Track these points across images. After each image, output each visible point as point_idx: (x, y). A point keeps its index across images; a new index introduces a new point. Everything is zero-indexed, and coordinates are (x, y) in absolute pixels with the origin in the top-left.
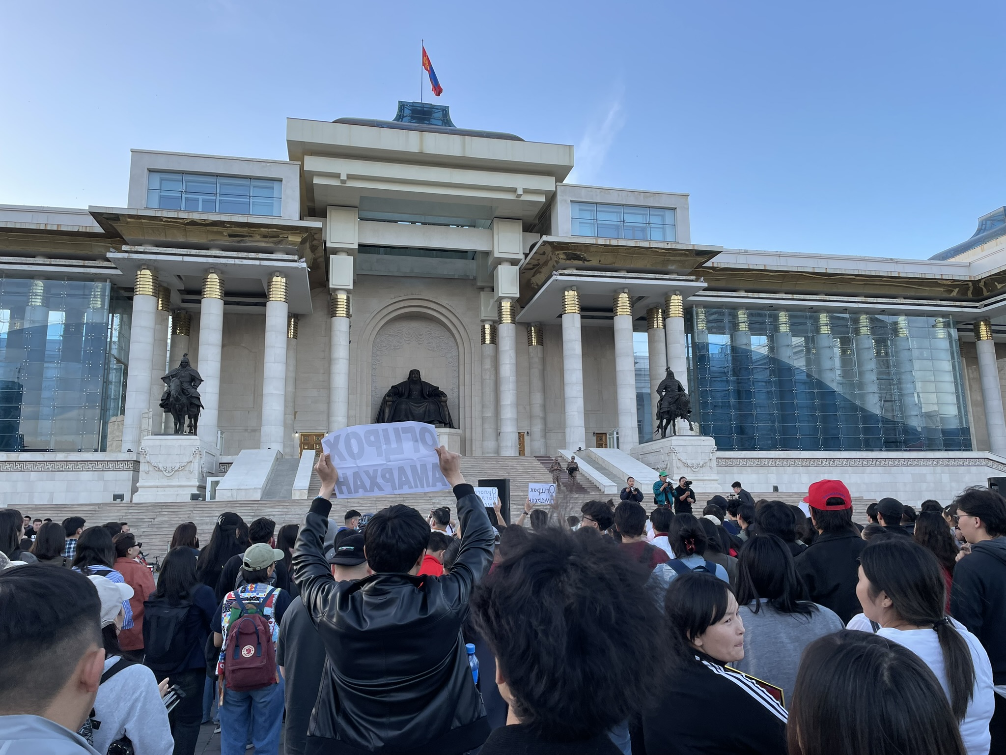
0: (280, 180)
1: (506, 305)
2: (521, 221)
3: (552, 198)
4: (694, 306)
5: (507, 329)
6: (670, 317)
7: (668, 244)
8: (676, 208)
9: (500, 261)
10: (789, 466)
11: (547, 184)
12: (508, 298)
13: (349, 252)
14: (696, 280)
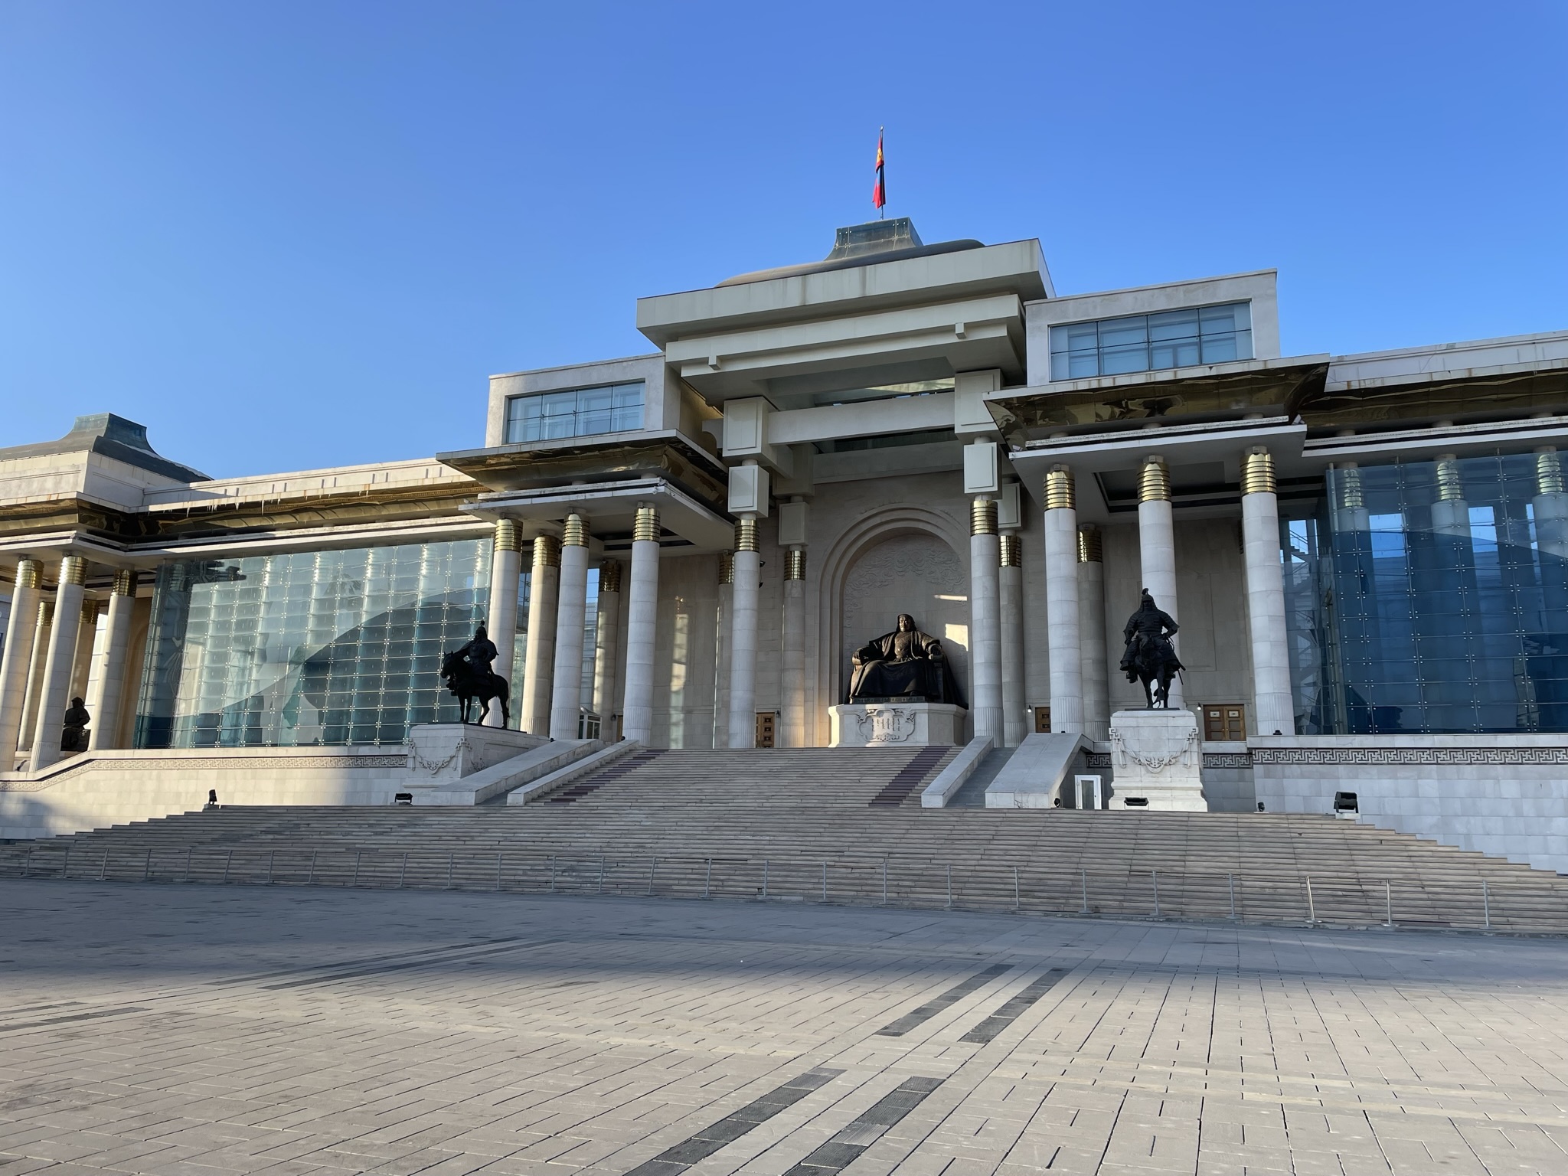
0: (643, 381)
1: (980, 507)
2: (999, 370)
4: (1332, 466)
5: (981, 540)
6: (1248, 493)
7: (1211, 368)
8: (1251, 300)
9: (969, 435)
10: (1471, 764)
11: (1007, 307)
12: (982, 494)
14: (1290, 423)
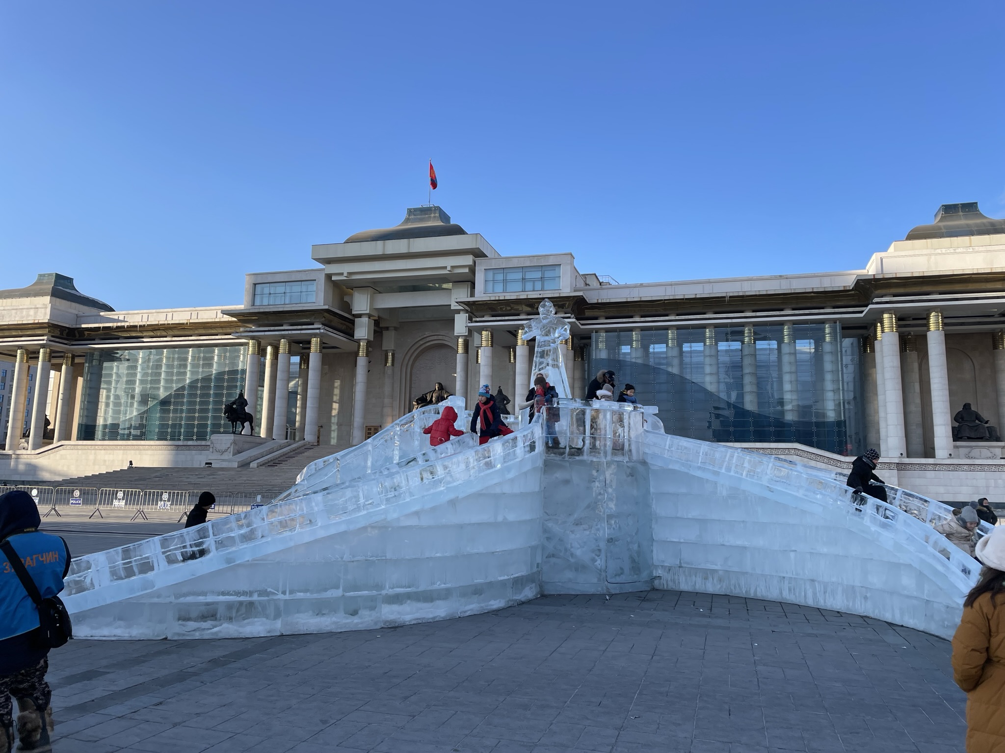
0: (315, 280)
3: (472, 269)
8: (561, 265)
11: (468, 260)
12: (462, 336)
13: (368, 315)
